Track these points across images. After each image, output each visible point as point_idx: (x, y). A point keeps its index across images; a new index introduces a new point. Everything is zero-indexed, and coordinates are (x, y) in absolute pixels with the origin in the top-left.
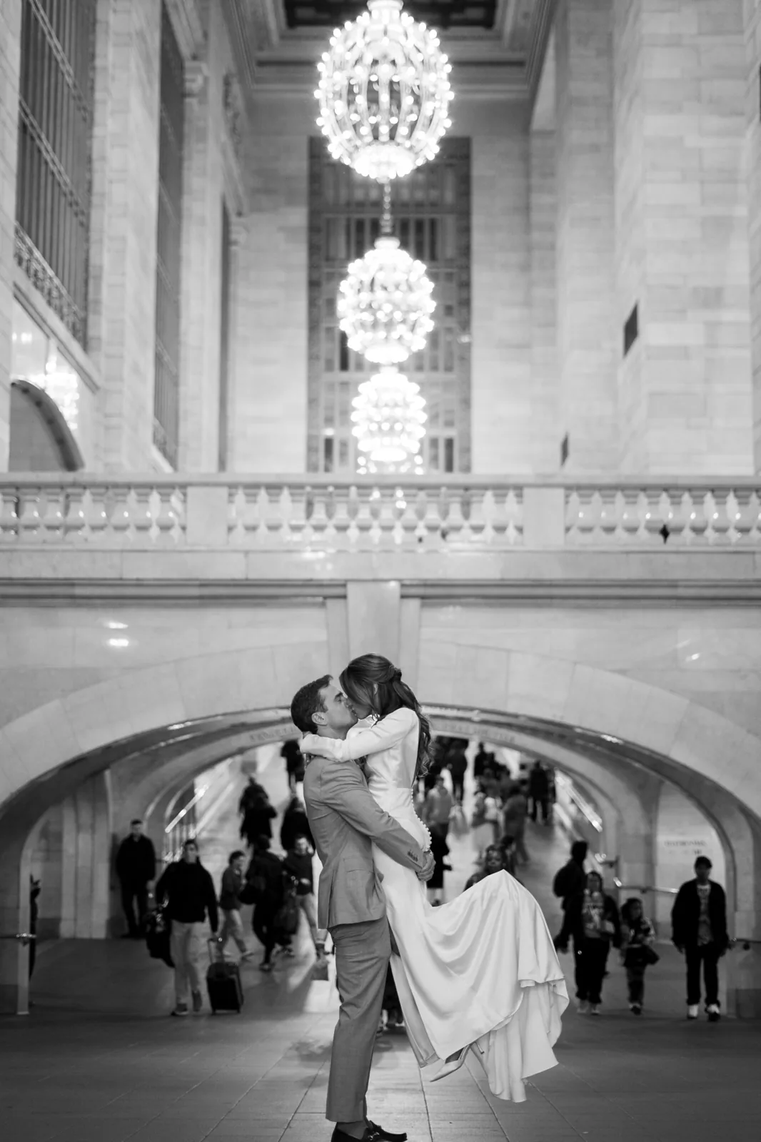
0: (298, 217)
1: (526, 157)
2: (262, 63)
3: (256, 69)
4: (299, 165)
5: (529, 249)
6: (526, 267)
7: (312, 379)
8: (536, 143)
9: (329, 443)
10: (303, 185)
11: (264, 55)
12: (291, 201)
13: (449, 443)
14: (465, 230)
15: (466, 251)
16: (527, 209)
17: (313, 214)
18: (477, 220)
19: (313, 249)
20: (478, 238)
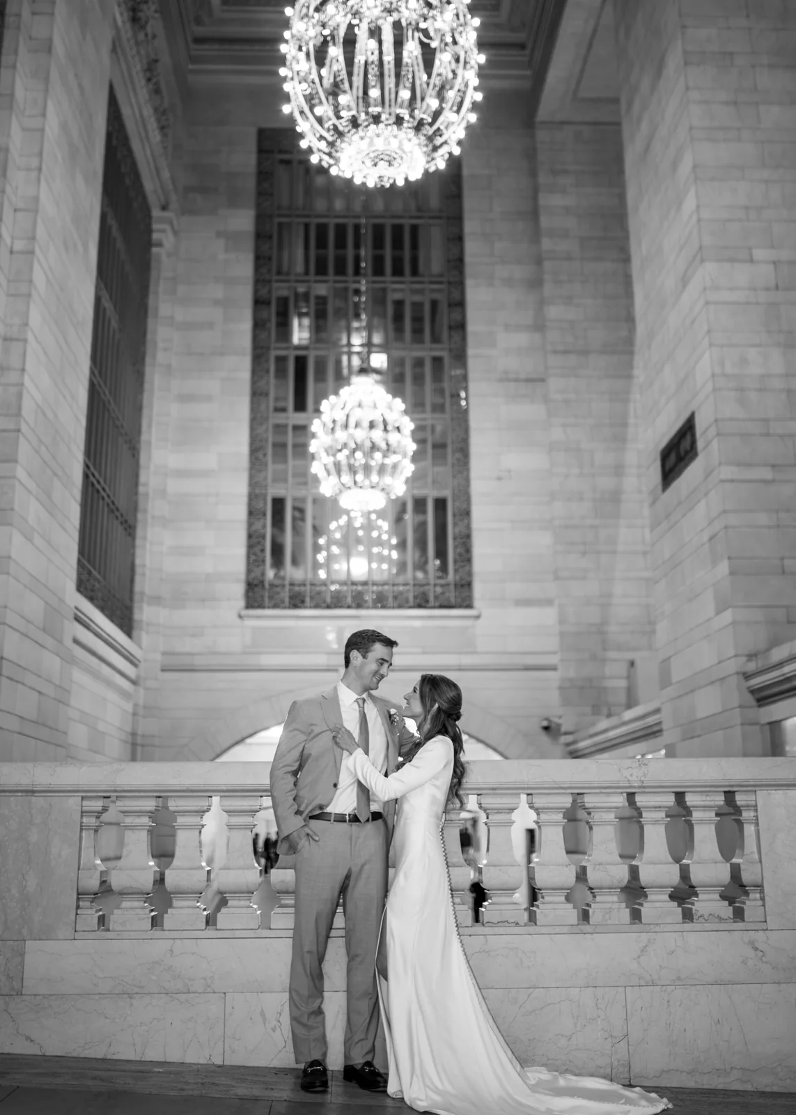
0: (243, 220)
1: (531, 154)
2: (198, 40)
3: (192, 46)
4: (245, 159)
5: (539, 261)
6: (535, 283)
7: (256, 420)
8: (542, 135)
9: (279, 504)
10: (250, 184)
11: (201, 31)
12: (233, 201)
13: (441, 504)
14: (458, 239)
15: (457, 264)
16: (534, 214)
17: (261, 218)
18: (470, 226)
19: (260, 260)
20: (472, 248)
